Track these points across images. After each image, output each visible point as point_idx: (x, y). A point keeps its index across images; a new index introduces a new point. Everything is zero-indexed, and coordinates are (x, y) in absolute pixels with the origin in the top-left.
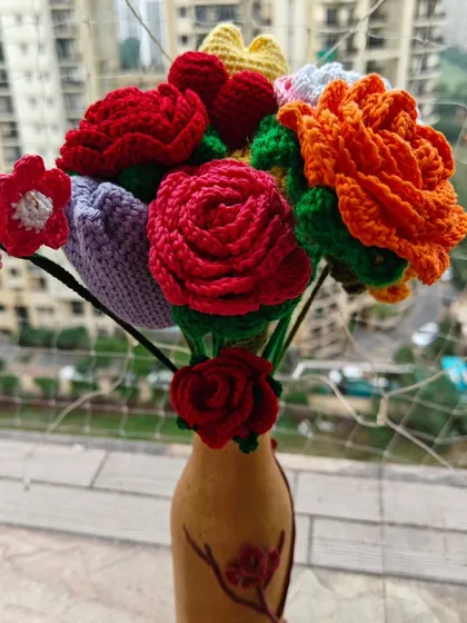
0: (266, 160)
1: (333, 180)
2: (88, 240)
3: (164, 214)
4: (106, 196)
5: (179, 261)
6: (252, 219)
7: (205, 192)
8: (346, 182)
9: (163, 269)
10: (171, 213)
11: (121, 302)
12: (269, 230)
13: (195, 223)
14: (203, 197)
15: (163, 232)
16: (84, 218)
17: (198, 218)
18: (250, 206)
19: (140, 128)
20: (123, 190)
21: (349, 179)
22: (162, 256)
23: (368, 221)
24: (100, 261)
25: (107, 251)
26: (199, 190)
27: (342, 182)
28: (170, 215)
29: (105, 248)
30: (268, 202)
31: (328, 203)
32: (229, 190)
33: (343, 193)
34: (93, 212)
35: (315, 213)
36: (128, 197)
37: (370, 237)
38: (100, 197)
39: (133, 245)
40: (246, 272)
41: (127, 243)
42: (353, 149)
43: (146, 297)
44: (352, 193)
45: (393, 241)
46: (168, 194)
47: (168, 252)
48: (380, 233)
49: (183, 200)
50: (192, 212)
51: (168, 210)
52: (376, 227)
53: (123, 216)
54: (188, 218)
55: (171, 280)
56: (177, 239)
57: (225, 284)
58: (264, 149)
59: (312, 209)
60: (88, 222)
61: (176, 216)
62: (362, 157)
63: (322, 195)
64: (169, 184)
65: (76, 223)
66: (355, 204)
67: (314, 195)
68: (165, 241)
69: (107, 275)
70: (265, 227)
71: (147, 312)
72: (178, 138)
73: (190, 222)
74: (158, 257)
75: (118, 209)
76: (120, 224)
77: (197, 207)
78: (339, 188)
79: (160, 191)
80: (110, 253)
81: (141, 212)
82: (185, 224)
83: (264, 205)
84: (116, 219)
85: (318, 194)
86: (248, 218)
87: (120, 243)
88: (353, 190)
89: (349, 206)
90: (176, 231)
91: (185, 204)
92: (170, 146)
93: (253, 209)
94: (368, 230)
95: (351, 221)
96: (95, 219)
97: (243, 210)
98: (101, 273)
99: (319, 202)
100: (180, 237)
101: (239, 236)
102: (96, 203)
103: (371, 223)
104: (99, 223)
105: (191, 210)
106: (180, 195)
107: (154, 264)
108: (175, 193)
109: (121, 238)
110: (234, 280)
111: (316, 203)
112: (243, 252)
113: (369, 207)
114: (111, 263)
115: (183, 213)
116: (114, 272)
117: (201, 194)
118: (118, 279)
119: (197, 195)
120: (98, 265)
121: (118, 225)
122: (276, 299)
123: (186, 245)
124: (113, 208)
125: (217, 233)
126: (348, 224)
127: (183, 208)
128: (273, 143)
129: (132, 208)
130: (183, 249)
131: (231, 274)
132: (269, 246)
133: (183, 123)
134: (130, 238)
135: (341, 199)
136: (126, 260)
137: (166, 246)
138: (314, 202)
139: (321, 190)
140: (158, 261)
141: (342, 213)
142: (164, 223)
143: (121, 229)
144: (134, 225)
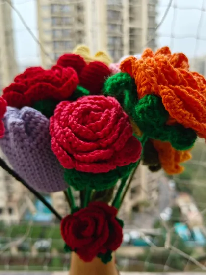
0: (116, 87)
1: (157, 89)
2: (16, 135)
3: (59, 120)
4: (26, 113)
5: (70, 143)
6: (109, 119)
7: (82, 106)
8: (165, 88)
9: (61, 148)
10: (63, 119)
11: (33, 174)
12: (119, 123)
13: (78, 122)
14: (82, 109)
15: (59, 128)
16: (13, 124)
17: (79, 120)
18: (107, 112)
19: (44, 80)
20: (36, 110)
21: (166, 87)
22: (60, 140)
23: (179, 108)
24: (22, 148)
25: (26, 142)
26: (79, 106)
27: (162, 89)
28: (63, 120)
29: (25, 140)
30: (117, 111)
31: (155, 101)
32: (95, 106)
33: (164, 94)
34: (19, 121)
35: (148, 107)
36: (38, 114)
37: (181, 117)
38: (23, 113)
39: (41, 139)
40: (108, 147)
41: (38, 138)
42: (166, 74)
43: (48, 171)
44: (169, 94)
45: (193, 119)
46: (61, 111)
47: (63, 138)
48: (186, 115)
49: (70, 112)
50: (76, 117)
51: (62, 118)
52: (183, 112)
53: (36, 123)
54: (73, 120)
55: (65, 153)
56: (68, 131)
57: (97, 153)
58: (115, 81)
59: (146, 105)
60: (16, 126)
61: (66, 120)
62: (171, 78)
63: (151, 98)
64: (61, 106)
65: (9, 127)
66: (172, 99)
67: (146, 99)
68: (61, 133)
69: (26, 157)
70: (117, 122)
71: (47, 181)
72: (64, 85)
73: (75, 122)
74: (57, 142)
75: (33, 120)
76: (34, 128)
77: (79, 114)
78: (161, 92)
79: (56, 109)
80: (28, 143)
81: (45, 122)
82: (72, 123)
83: (115, 112)
84: (32, 125)
85: (148, 97)
86: (107, 119)
87: (34, 138)
88: (169, 92)
89: (168, 100)
90: (66, 128)
91: (71, 114)
92: (60, 89)
93: (109, 114)
94: (180, 113)
95: (170, 108)
96: (20, 124)
97: (104, 115)
98: (23, 156)
99: (150, 101)
100: (70, 130)
101: (103, 127)
102: (21, 116)
103: (181, 109)
104: (22, 126)
105: (75, 116)
106: (68, 110)
107: (55, 145)
108: (65, 109)
109: (35, 136)
110: (102, 151)
111: (148, 102)
112: (105, 136)
113: (179, 102)
114: (29, 149)
115: (71, 118)
116: (30, 155)
117: (80, 107)
118: (32, 159)
119: (78, 108)
120: (21, 151)
121: (32, 128)
122: (125, 163)
123: (73, 134)
124: (30, 119)
125: (90, 127)
126: (169, 110)
127: (70, 116)
128: (119, 78)
129: (41, 119)
130: (71, 135)
131: (99, 148)
132: (120, 133)
133: (67, 79)
134: (40, 135)
135: (163, 97)
136: (37, 148)
137: (62, 135)
138: (147, 102)
139: (150, 96)
140: (57, 144)
141: (165, 104)
142: (59, 124)
143: (35, 130)
144: (42, 128)
